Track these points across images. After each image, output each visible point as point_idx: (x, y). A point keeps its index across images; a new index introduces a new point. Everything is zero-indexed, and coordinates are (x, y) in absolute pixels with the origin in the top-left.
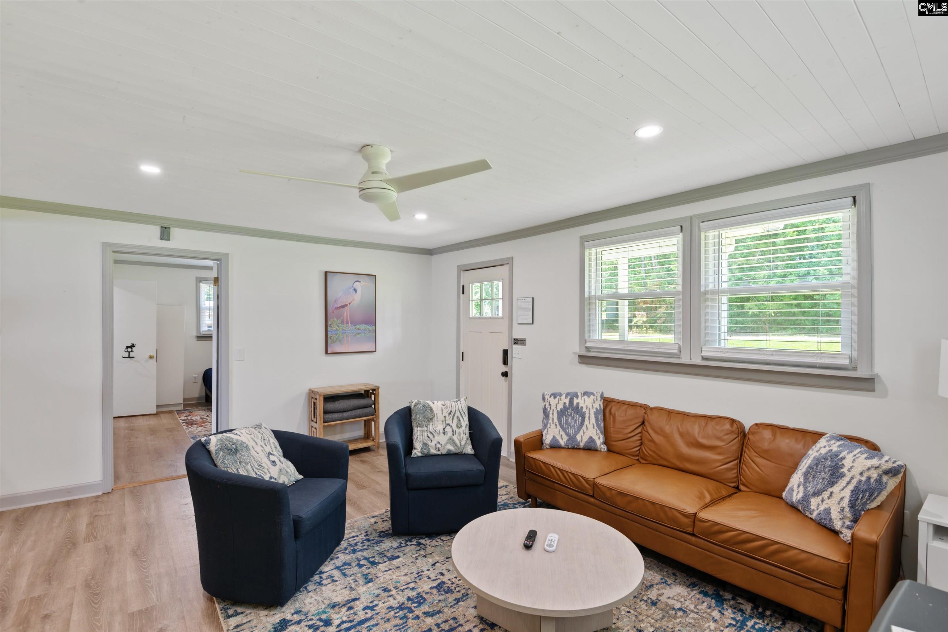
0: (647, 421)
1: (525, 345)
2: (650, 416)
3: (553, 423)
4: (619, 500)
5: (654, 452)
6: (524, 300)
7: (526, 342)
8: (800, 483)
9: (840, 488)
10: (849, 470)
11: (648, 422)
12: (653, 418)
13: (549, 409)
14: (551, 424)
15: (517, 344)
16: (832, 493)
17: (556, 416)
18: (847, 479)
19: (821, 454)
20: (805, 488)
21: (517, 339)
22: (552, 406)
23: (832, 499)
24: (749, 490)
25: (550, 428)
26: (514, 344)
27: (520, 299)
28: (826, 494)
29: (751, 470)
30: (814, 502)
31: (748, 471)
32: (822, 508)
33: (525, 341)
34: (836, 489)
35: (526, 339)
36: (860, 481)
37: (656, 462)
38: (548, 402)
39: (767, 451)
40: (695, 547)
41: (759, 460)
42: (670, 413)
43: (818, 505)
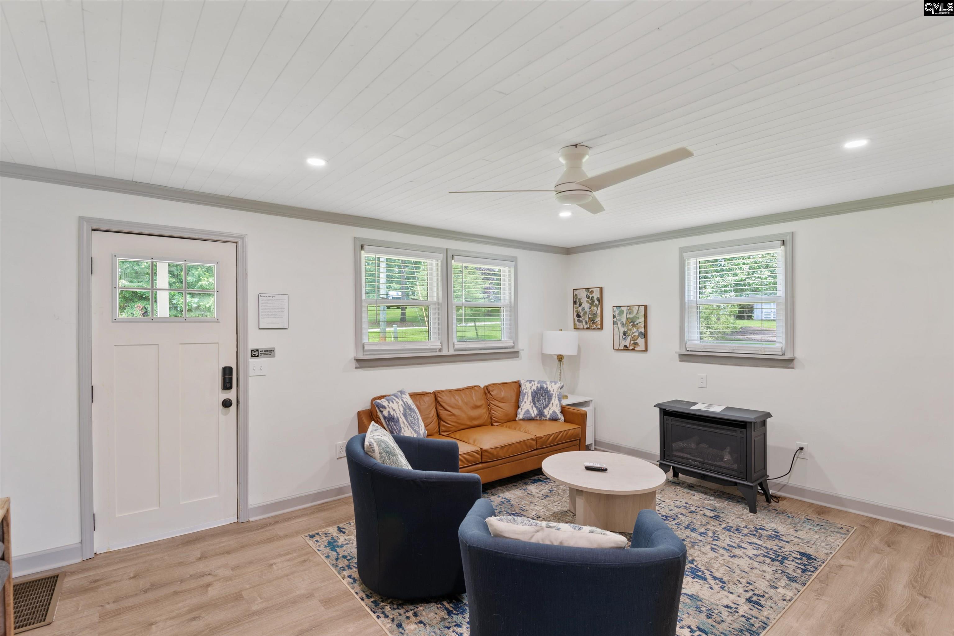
0: (442, 402)
1: (274, 356)
2: (443, 398)
3: (405, 426)
4: (502, 454)
5: (455, 422)
6: (273, 297)
7: (275, 353)
8: (532, 406)
9: (554, 400)
10: (553, 392)
11: (445, 403)
12: (444, 399)
13: (395, 415)
14: (405, 428)
15: (258, 356)
16: (552, 403)
17: (403, 418)
18: (554, 395)
19: (534, 390)
20: (537, 407)
21: (258, 350)
22: (396, 411)
23: (554, 406)
24: (500, 423)
25: (405, 431)
26: (252, 356)
27: (264, 295)
28: (550, 405)
29: (498, 412)
30: (546, 411)
31: (497, 413)
32: (551, 412)
33: (273, 351)
34: (553, 401)
35: (274, 348)
36: (558, 394)
37: (457, 429)
38: (391, 408)
39: (503, 398)
40: (535, 457)
41: (500, 405)
42: (451, 391)
43: (548, 411)
